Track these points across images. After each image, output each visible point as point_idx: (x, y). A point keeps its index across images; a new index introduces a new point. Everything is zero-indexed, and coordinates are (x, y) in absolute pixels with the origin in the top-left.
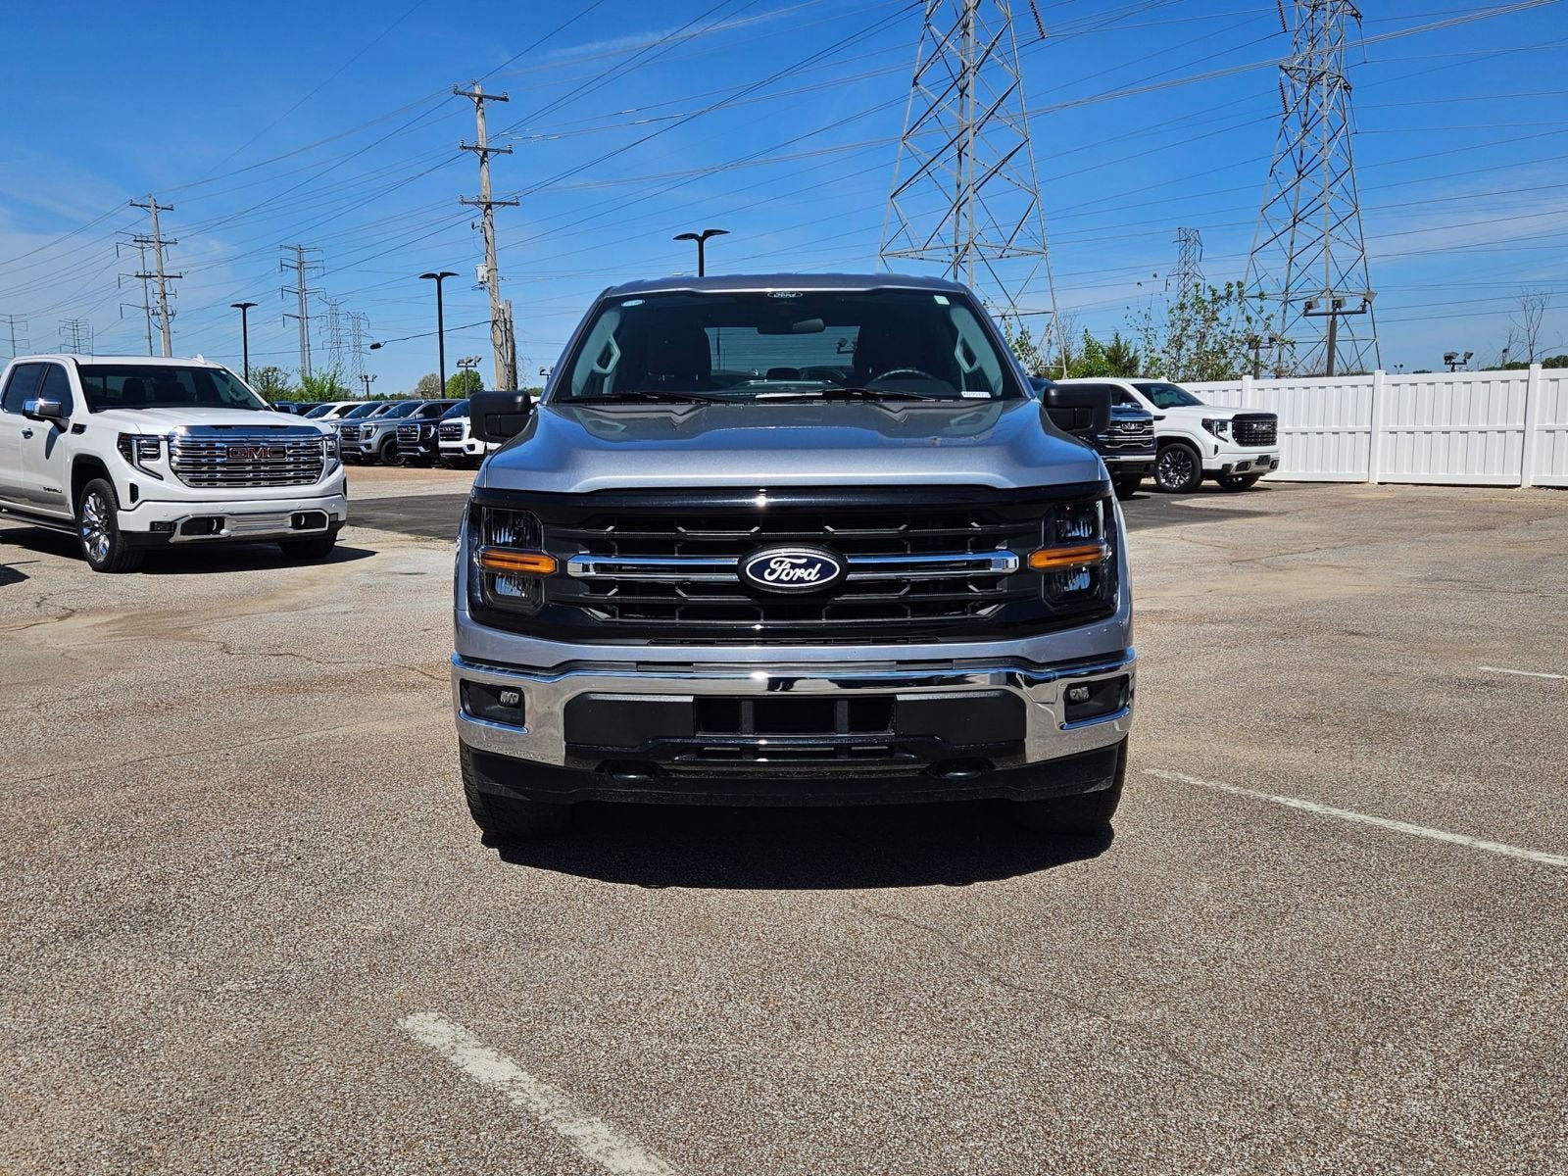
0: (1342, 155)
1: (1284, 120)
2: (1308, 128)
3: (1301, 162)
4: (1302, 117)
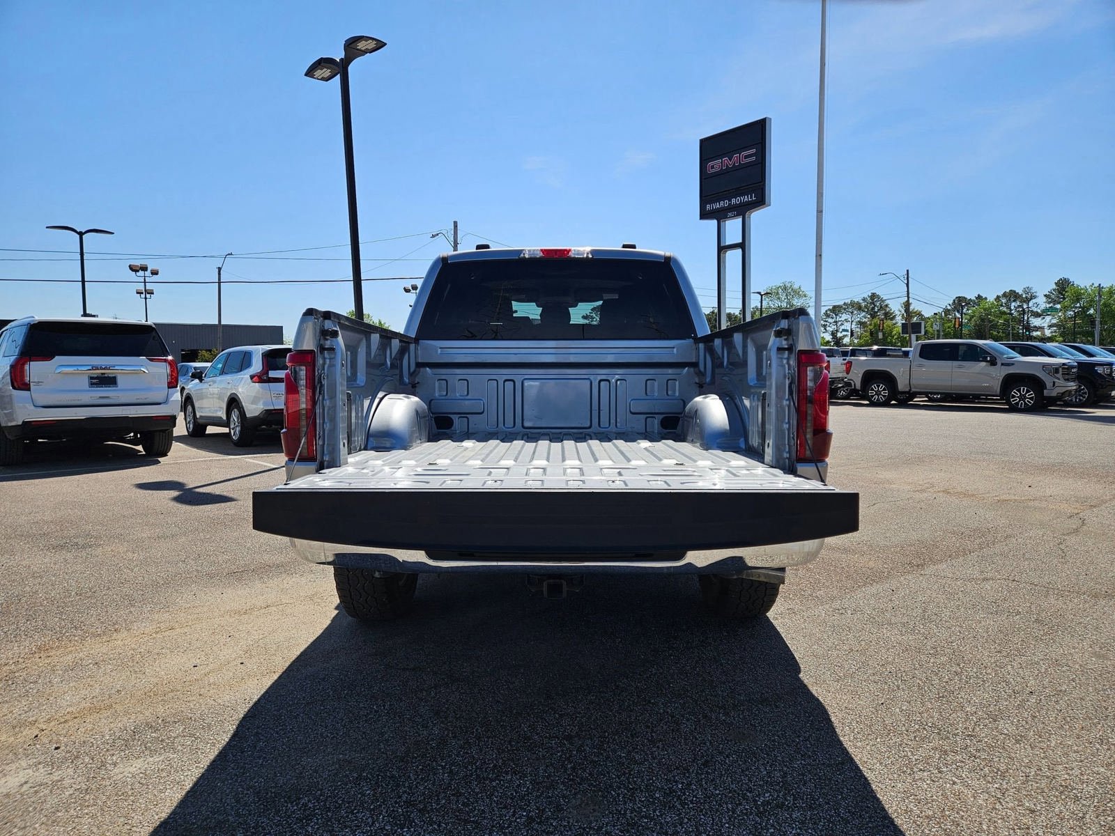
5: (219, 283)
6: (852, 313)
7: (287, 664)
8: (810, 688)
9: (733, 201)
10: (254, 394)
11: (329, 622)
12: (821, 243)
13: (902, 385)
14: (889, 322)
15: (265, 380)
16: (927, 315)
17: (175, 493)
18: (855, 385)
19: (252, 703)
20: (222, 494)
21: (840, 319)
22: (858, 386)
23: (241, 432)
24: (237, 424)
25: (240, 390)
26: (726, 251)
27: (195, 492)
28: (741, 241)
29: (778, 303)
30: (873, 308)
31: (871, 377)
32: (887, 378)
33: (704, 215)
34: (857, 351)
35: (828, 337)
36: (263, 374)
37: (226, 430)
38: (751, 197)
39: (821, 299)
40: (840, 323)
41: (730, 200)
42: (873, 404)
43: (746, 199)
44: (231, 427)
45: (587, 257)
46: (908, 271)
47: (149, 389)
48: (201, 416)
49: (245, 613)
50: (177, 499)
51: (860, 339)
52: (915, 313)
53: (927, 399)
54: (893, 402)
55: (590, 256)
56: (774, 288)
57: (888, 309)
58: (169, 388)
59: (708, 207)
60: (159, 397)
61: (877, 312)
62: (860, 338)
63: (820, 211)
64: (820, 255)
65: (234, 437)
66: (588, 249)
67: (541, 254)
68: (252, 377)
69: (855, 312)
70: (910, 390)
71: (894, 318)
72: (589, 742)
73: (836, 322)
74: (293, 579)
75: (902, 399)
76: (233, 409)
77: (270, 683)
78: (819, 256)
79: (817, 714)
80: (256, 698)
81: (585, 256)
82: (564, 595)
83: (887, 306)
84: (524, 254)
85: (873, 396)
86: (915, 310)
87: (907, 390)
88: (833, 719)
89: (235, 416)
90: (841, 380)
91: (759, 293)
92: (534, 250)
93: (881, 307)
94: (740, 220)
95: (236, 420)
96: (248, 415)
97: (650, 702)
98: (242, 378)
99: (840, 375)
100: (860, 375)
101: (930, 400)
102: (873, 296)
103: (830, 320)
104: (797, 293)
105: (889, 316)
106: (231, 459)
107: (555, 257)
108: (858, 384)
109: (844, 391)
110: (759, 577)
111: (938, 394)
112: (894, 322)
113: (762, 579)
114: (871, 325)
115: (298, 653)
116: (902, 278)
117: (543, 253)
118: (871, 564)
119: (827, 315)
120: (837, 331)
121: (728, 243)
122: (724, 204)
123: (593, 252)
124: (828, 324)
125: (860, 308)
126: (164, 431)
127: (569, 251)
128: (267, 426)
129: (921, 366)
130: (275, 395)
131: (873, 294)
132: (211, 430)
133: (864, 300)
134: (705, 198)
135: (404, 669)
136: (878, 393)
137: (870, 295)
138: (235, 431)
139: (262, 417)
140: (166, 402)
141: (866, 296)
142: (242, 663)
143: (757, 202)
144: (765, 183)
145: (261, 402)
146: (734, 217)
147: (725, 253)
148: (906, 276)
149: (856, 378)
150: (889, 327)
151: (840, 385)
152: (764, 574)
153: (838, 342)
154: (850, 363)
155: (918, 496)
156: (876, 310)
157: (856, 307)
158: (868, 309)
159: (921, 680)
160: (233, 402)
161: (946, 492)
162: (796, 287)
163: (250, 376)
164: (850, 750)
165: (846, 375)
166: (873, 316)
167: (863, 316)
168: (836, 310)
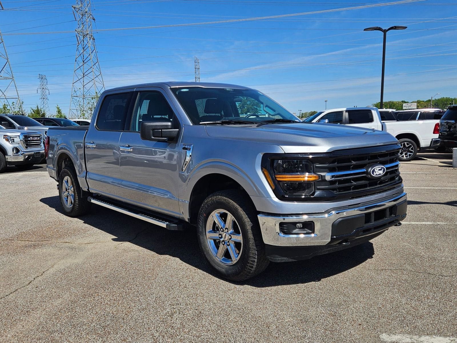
0: (95, 58)
1: (78, 46)
2: (85, 49)
3: (83, 58)
4: (83, 45)
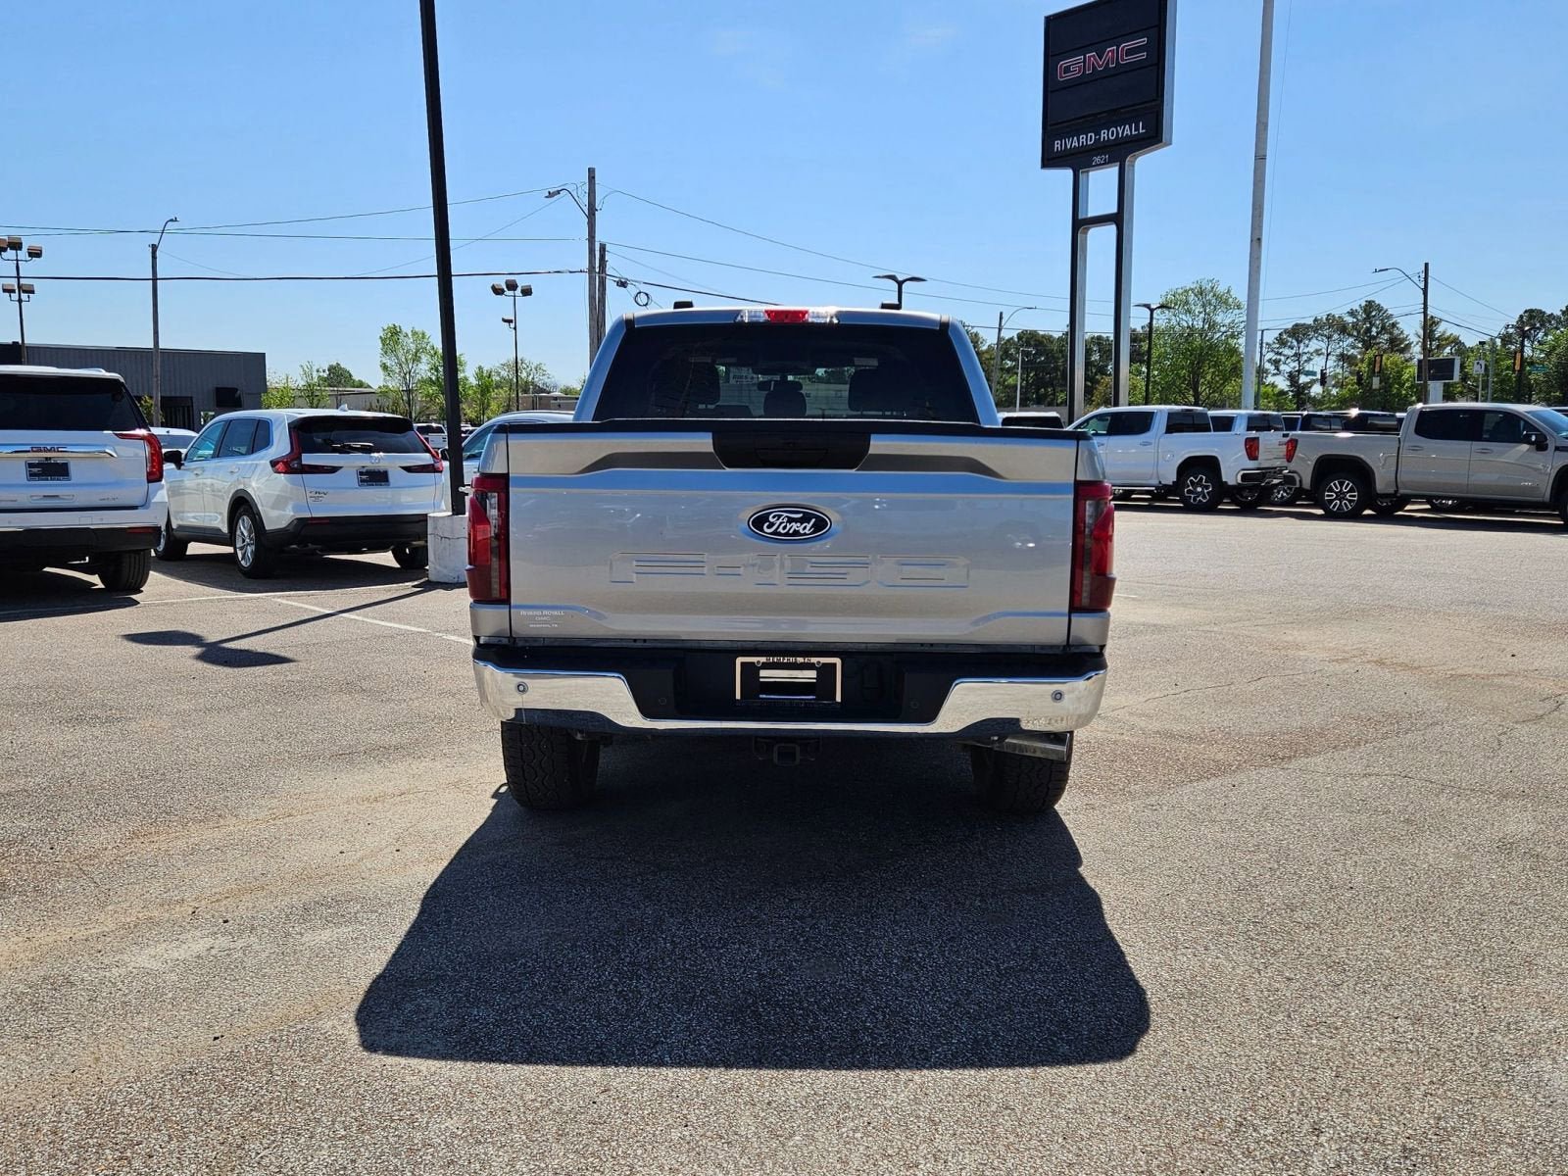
5: (155, 280)
6: (1329, 337)
7: (454, 852)
8: (1088, 880)
9: (1104, 135)
10: (277, 493)
11: (489, 812)
12: (1261, 215)
13: (1382, 483)
14: (1398, 357)
15: (296, 469)
16: (1469, 344)
17: (197, 650)
18: (1301, 481)
19: (428, 887)
20: (267, 651)
21: (1306, 350)
22: (1307, 484)
23: (256, 554)
24: (248, 540)
25: (254, 484)
26: (1088, 229)
27: (224, 648)
28: (1114, 210)
29: (1186, 320)
30: (1369, 330)
31: (1330, 467)
32: (1356, 470)
33: (1050, 160)
34: (1313, 419)
35: (1282, 384)
36: (293, 460)
37: (229, 550)
38: (1137, 129)
39: (1256, 319)
40: (1305, 358)
41: (1098, 133)
42: (1331, 516)
43: (1127, 131)
44: (238, 546)
45: (831, 321)
46: (1426, 265)
47: (117, 484)
48: (180, 526)
49: (376, 800)
50: (201, 657)
51: (1342, 386)
52: (1449, 338)
53: (1428, 507)
54: (1368, 512)
55: (835, 321)
56: (1180, 291)
57: (1396, 332)
58: (149, 481)
59: (1057, 145)
60: (133, 496)
61: (1375, 338)
62: (1340, 385)
63: (1260, 158)
64: (1259, 239)
65: (243, 562)
66: (833, 310)
67: (766, 317)
68: (274, 464)
69: (1336, 336)
70: (1396, 492)
71: (1408, 346)
72: (824, 921)
73: (1298, 355)
74: (423, 764)
75: (1387, 508)
76: (241, 515)
77: (440, 870)
78: (1256, 241)
79: (1090, 902)
80: (431, 882)
81: (828, 320)
82: (798, 761)
83: (1394, 325)
84: (742, 317)
85: (1331, 501)
86: (1448, 334)
87: (1391, 490)
88: (1105, 907)
89: (244, 527)
90: (1275, 471)
91: (1147, 306)
92: (755, 312)
93: (1383, 328)
94: (1114, 170)
95: (246, 534)
96: (268, 527)
97: (895, 890)
98: (257, 465)
99: (1277, 463)
100: (1311, 464)
101: (1435, 509)
102: (1370, 307)
103: (1287, 351)
104: (1224, 301)
105: (1397, 344)
106: (248, 599)
107: (786, 321)
108: (1306, 479)
109: (1285, 491)
110: (1035, 752)
111: (1448, 498)
112: (1408, 356)
113: (1038, 754)
114: (1362, 361)
115: (464, 842)
116: (1416, 279)
117: (769, 315)
118: (1220, 756)
119: (1282, 342)
120: (1299, 371)
121: (1092, 213)
122: (1087, 139)
123: (839, 315)
124: (1283, 358)
125: (1343, 329)
126: (137, 552)
127: (804, 313)
128: (298, 544)
129: (1415, 449)
130: (313, 494)
131: (1370, 302)
132: (194, 548)
133: (1352, 313)
134: (1052, 128)
135: (599, 859)
136: (1340, 496)
137: (1363, 304)
138: (245, 553)
139: (292, 530)
140: (145, 504)
141: (1356, 307)
142: (398, 850)
143: (1149, 138)
144: (1163, 102)
145: (290, 507)
146: (1106, 163)
147: (1085, 233)
148: (1423, 275)
149: (1304, 468)
150: (1396, 365)
151: (1276, 481)
152: (1040, 748)
153: (1300, 394)
154: (1293, 444)
155: (1331, 668)
156: (1374, 334)
157: (1334, 326)
158: (1359, 332)
159: (1224, 874)
160: (241, 505)
161: (1380, 663)
162: (1221, 289)
163: (271, 462)
164: (1114, 932)
165: (1286, 464)
166: (1367, 346)
167: (1348, 345)
168: (1298, 332)
